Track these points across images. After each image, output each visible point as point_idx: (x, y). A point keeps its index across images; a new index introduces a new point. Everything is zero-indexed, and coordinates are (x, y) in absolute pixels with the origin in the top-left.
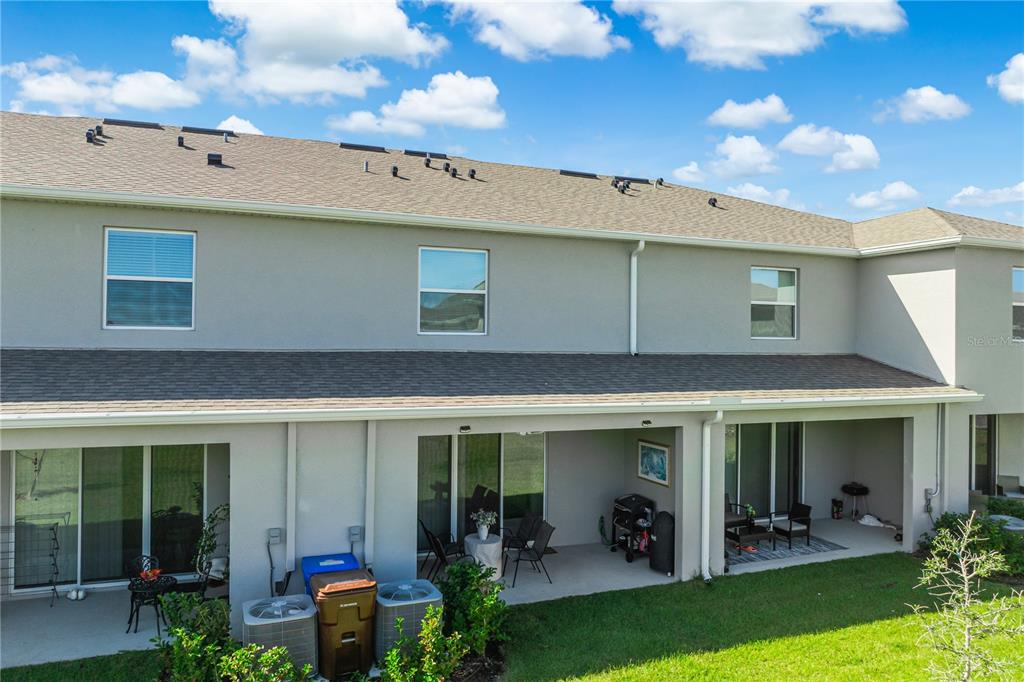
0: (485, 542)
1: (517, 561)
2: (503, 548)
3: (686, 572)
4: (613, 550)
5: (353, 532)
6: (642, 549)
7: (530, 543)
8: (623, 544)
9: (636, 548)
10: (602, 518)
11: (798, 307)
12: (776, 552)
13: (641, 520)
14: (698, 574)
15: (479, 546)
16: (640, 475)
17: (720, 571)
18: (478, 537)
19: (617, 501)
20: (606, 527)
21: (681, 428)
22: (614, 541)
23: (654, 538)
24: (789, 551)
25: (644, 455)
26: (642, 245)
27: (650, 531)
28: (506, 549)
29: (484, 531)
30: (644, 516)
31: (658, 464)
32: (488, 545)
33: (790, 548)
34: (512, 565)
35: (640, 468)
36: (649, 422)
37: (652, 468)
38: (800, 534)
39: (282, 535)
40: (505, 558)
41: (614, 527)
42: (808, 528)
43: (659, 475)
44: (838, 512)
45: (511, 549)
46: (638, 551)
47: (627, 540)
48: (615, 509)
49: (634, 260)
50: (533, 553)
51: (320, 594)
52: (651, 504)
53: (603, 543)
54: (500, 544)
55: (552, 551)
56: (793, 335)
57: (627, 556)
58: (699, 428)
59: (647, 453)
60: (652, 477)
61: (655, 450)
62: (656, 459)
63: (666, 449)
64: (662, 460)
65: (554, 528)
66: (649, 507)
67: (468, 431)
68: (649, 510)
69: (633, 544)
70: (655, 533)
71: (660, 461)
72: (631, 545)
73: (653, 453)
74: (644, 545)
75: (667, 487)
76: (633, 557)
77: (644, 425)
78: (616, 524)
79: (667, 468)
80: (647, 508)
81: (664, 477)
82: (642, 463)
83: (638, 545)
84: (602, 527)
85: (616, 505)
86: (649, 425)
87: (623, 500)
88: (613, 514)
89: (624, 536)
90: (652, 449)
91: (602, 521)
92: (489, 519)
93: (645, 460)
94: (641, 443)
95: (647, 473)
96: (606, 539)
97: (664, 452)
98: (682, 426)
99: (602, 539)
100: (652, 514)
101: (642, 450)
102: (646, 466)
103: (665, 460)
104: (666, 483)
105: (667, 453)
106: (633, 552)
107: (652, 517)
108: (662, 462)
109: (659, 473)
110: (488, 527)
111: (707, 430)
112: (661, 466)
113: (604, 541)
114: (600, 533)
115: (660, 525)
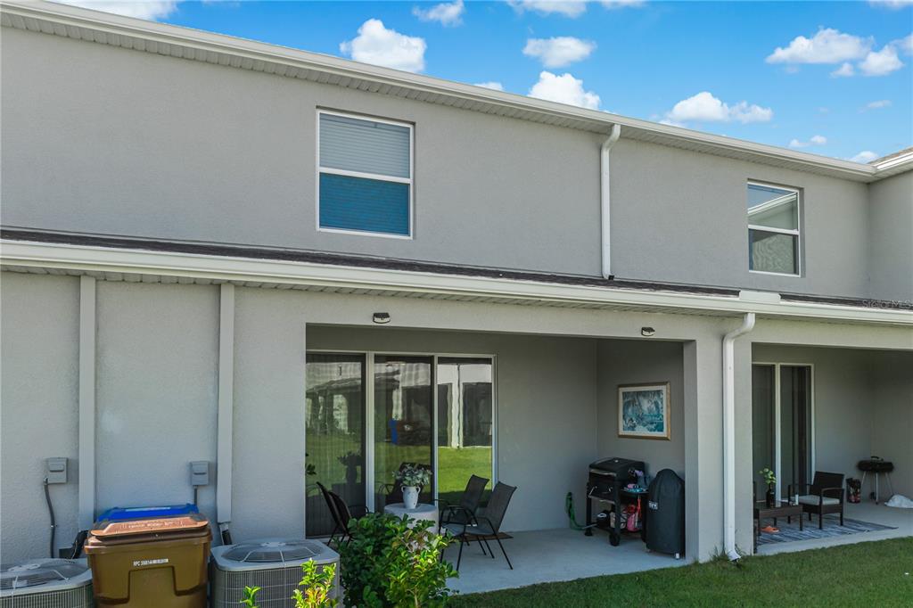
0: (413, 511)
3: (703, 549)
4: (589, 533)
5: (196, 469)
6: (631, 528)
8: (604, 524)
9: (622, 526)
10: (570, 494)
11: (803, 239)
12: (806, 532)
13: (631, 486)
14: (719, 553)
16: (622, 432)
17: (749, 551)
18: (405, 507)
19: (592, 466)
20: (575, 505)
21: (692, 342)
22: (589, 522)
23: (653, 505)
24: (820, 531)
25: (626, 406)
26: (617, 131)
27: (645, 498)
29: (412, 496)
30: (635, 480)
31: (650, 411)
33: (821, 528)
35: (621, 423)
36: (650, 330)
37: (640, 419)
38: (832, 509)
39: (71, 470)
41: (589, 501)
42: (841, 502)
43: (653, 427)
44: (856, 494)
46: (625, 531)
47: (608, 519)
48: (591, 474)
49: (606, 154)
51: (92, 540)
52: (642, 466)
53: (571, 527)
55: (506, 536)
56: (795, 271)
57: (611, 537)
58: (718, 344)
59: (632, 400)
60: (641, 431)
61: (645, 394)
62: (646, 405)
63: (663, 388)
64: (656, 403)
65: (516, 488)
66: (640, 470)
67: (386, 320)
68: (640, 473)
69: (618, 522)
70: (656, 498)
71: (653, 406)
72: (615, 523)
73: (641, 398)
74: (634, 521)
75: (666, 439)
76: (619, 538)
77: (644, 333)
78: (592, 497)
79: (664, 414)
80: (636, 471)
81: (660, 428)
82: (624, 416)
83: (626, 523)
84: (571, 506)
85: (593, 471)
86: (652, 333)
87: (602, 463)
88: (588, 484)
89: (604, 512)
90: (639, 393)
91: (571, 499)
92: (420, 476)
93: (630, 410)
94: (622, 390)
95: (633, 428)
96: (578, 523)
97: (659, 393)
98: (694, 341)
99: (571, 523)
100: (645, 478)
101: (624, 399)
102: (631, 419)
103: (662, 403)
104: (663, 434)
105: (664, 392)
106: (618, 532)
107: (645, 481)
108: (657, 407)
109: (652, 423)
110: (417, 490)
111: (730, 347)
112: (656, 413)
113: (574, 525)
114: (567, 515)
115: (663, 487)
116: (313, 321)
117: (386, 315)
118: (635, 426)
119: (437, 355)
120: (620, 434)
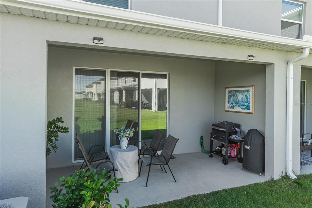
0: (124, 151)
1: (150, 165)
2: (139, 155)
4: (211, 156)
6: (233, 155)
7: (159, 152)
8: (219, 153)
10: (202, 137)
13: (234, 136)
15: (119, 153)
16: (227, 109)
17: (298, 173)
18: (120, 148)
19: (213, 125)
20: (204, 142)
22: (211, 151)
25: (229, 97)
28: (141, 156)
29: (124, 142)
30: (235, 133)
31: (243, 100)
32: (127, 153)
34: (145, 168)
35: (227, 105)
36: (252, 56)
37: (237, 103)
40: (140, 163)
41: (212, 141)
43: (244, 107)
45: (144, 156)
48: (213, 129)
50: (162, 158)
52: (238, 126)
54: (136, 152)
57: (223, 160)
59: (232, 95)
60: (237, 109)
61: (240, 91)
62: (240, 97)
63: (250, 89)
64: (246, 96)
65: (178, 139)
66: (238, 128)
67: (101, 42)
68: (238, 130)
69: (227, 152)
70: (249, 143)
71: (244, 98)
72: (225, 153)
73: (238, 93)
74: (234, 152)
75: (252, 113)
76: (228, 161)
77: (249, 58)
78: (214, 140)
79: (251, 101)
80: (236, 129)
81: (248, 108)
82: (228, 102)
83: (230, 153)
84: (202, 142)
85: (214, 127)
86: (253, 58)
87: (218, 124)
88: (211, 133)
89: (219, 147)
90: (236, 91)
91: (202, 139)
92: (128, 133)
93: (231, 99)
94: (227, 90)
95: (233, 107)
96: (205, 150)
97: (248, 91)
98: (273, 63)
99: (202, 150)
100: (241, 132)
101: (228, 94)
102: (232, 103)
103: (249, 96)
104: (250, 111)
105: (251, 90)
106: (227, 157)
107: (241, 133)
108: (247, 98)
109: (243, 105)
110: (127, 139)
111: (291, 67)
112: (246, 101)
113: (203, 151)
114: (200, 146)
115: (253, 139)
116: (52, 39)
117: (102, 39)
118: (234, 107)
119: (141, 72)
120: (226, 110)
